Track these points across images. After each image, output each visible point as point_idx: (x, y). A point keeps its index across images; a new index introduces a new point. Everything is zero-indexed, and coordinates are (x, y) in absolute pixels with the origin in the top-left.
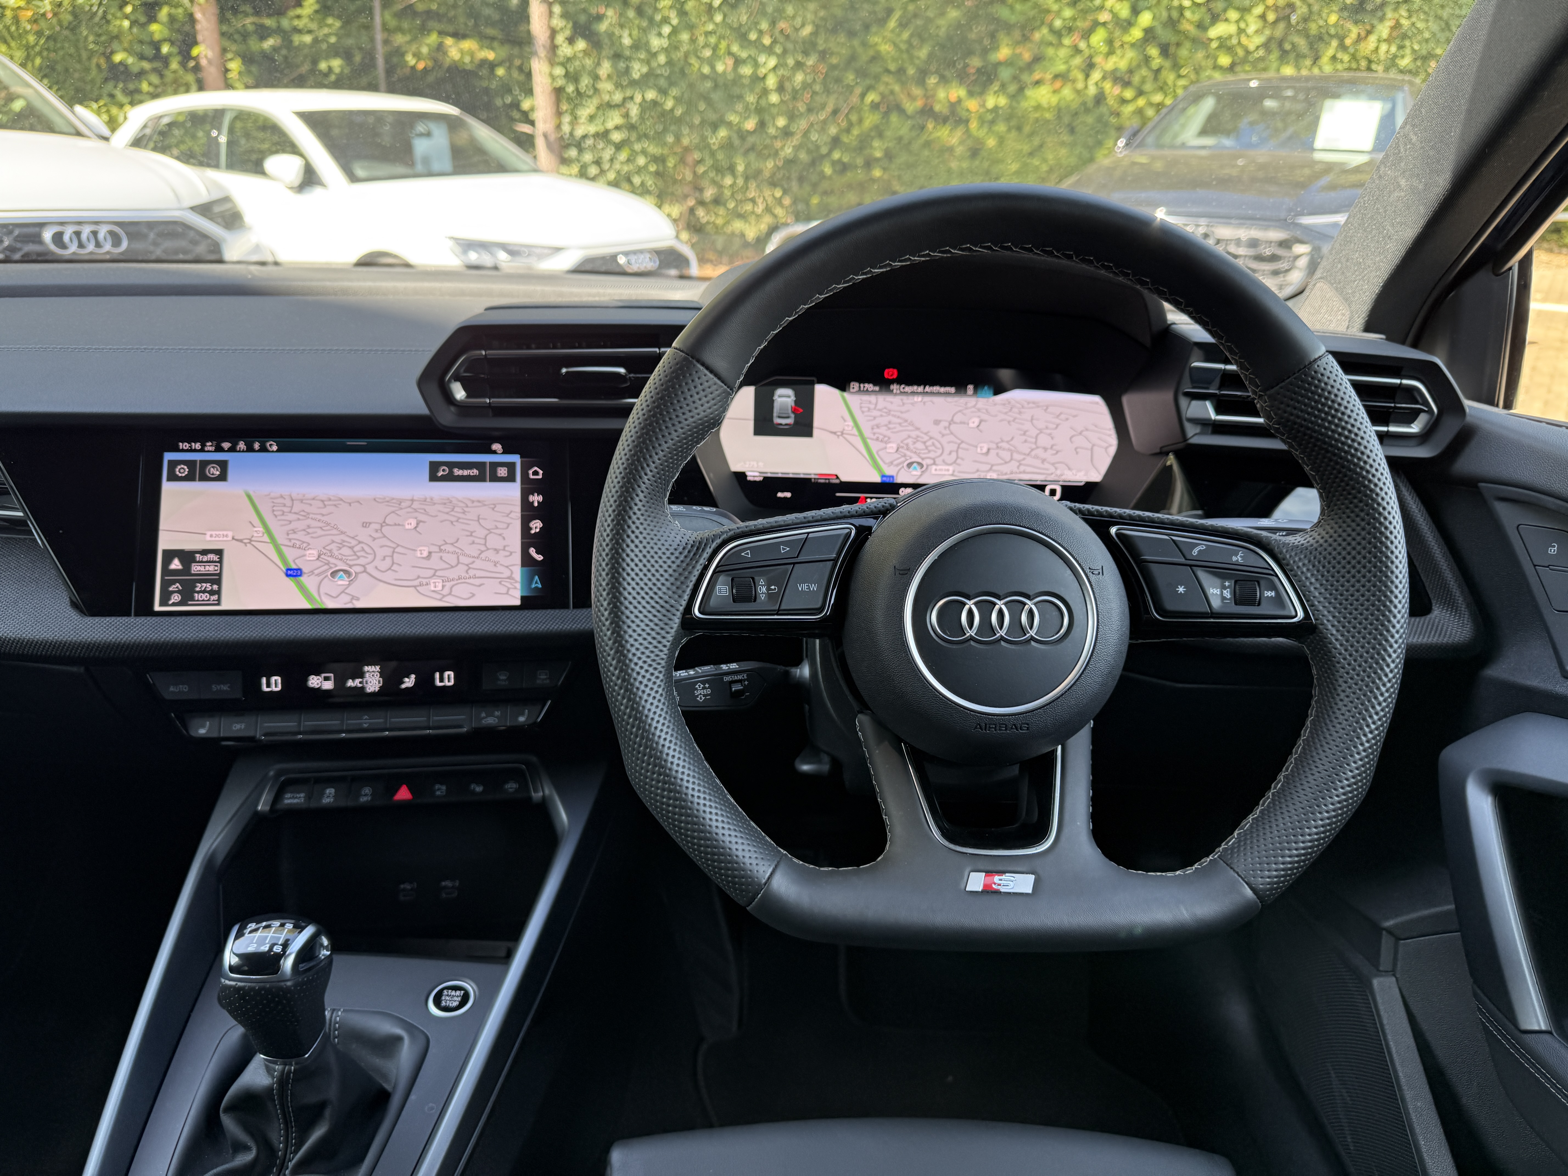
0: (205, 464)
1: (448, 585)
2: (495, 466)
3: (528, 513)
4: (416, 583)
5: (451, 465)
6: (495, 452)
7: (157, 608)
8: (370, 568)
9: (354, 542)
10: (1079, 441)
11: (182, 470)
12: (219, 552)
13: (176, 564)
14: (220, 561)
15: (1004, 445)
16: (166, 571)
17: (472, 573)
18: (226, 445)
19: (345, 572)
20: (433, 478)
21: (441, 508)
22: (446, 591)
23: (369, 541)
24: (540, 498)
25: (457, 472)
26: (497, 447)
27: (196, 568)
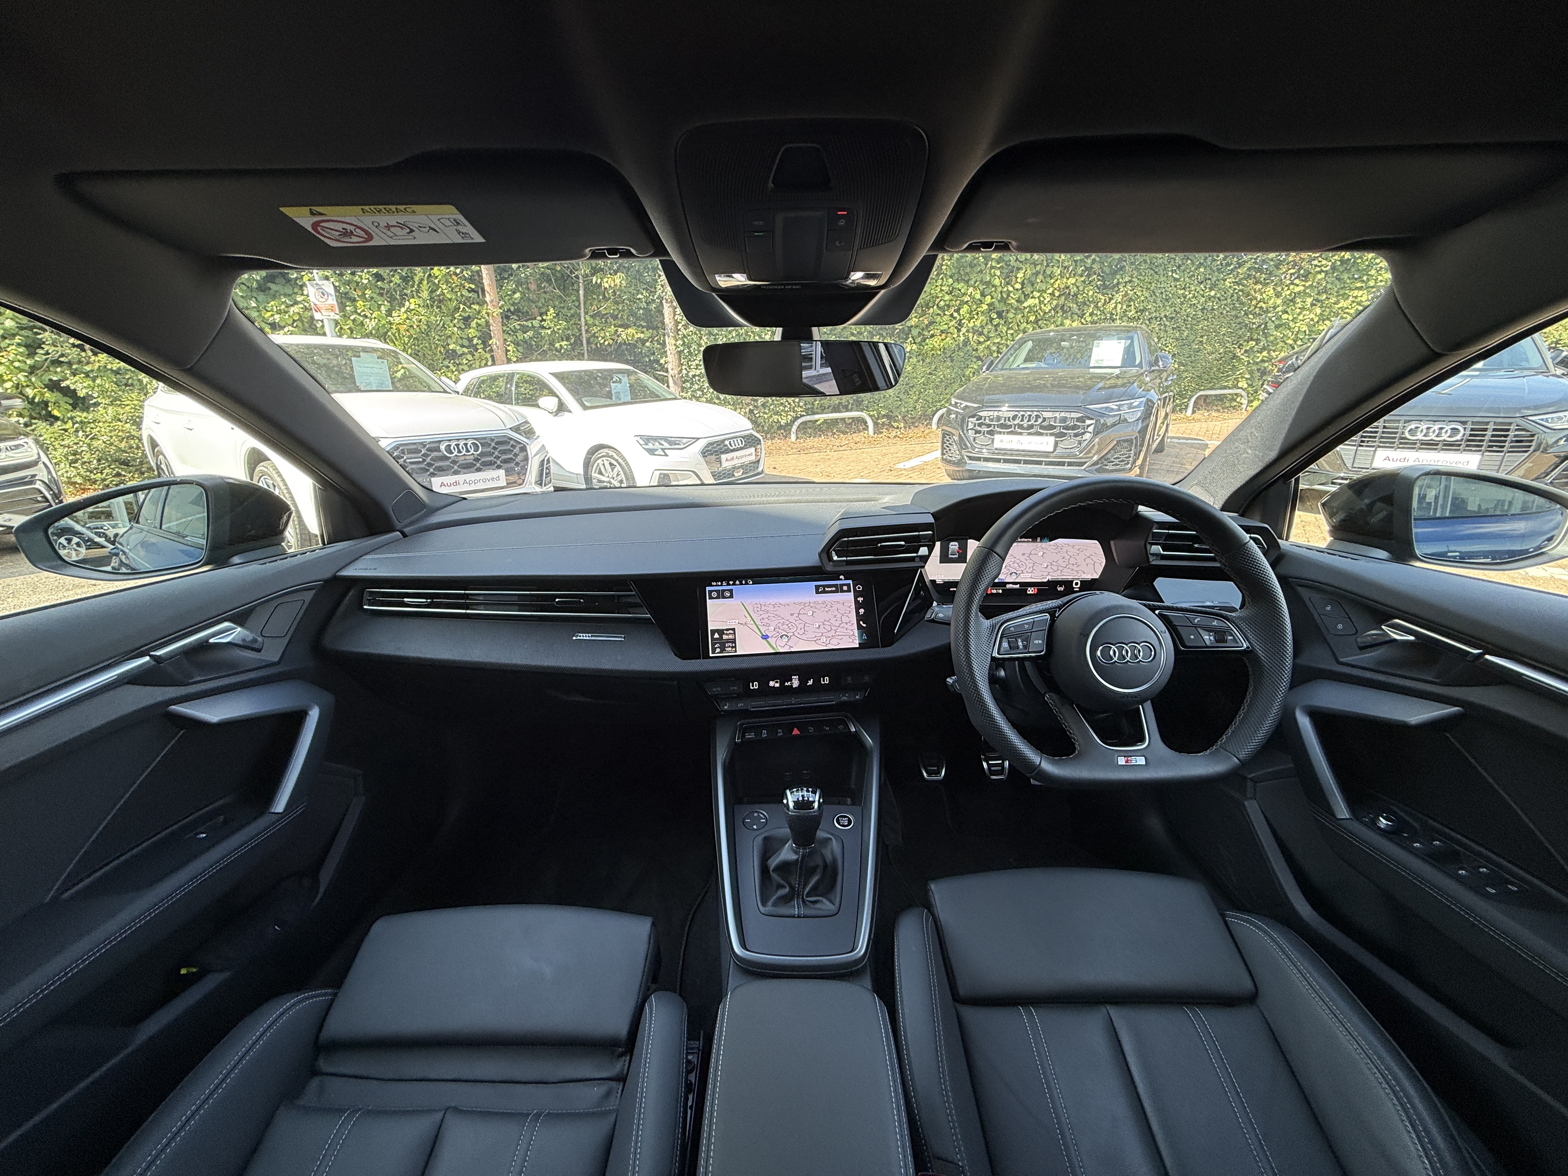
0: (724, 591)
1: (828, 639)
2: (842, 585)
3: (858, 606)
4: (815, 639)
5: (824, 586)
6: (841, 579)
7: (711, 655)
8: (796, 634)
9: (788, 623)
10: (1088, 560)
11: (714, 594)
12: (734, 629)
13: (716, 636)
14: (735, 633)
15: (1055, 564)
16: (713, 639)
17: (837, 634)
18: (731, 583)
19: (786, 635)
20: (817, 592)
21: (822, 605)
22: (828, 642)
23: (794, 621)
24: (862, 599)
25: (827, 589)
26: (842, 577)
27: (725, 637)
